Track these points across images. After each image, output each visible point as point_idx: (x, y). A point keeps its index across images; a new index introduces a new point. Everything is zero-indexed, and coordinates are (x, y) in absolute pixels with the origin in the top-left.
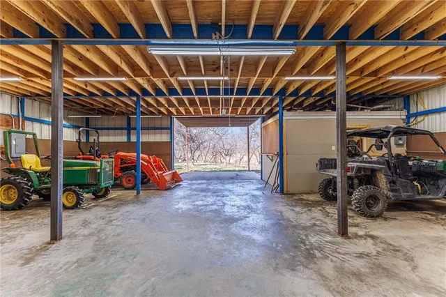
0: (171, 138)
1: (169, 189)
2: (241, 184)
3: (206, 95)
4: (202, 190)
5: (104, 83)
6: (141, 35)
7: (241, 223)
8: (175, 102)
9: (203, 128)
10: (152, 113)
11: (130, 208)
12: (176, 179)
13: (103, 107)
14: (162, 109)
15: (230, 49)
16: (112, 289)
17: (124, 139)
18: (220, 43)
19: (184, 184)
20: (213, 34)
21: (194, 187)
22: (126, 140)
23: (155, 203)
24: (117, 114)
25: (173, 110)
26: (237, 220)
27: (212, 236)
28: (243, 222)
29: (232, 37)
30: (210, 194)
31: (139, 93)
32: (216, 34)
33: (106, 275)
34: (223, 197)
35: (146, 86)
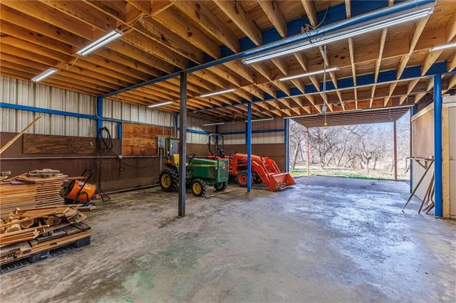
0: (285, 140)
1: (279, 190)
2: (372, 196)
3: (335, 89)
4: (315, 197)
5: (221, 96)
6: (234, 51)
7: (347, 241)
8: (286, 104)
9: (336, 127)
10: (267, 117)
11: (237, 203)
12: (289, 182)
13: (225, 115)
14: (275, 112)
15: (327, 37)
16: (199, 260)
17: (243, 142)
18: (312, 34)
19: (297, 187)
20: (302, 28)
21: (306, 192)
22: (245, 143)
23: (261, 202)
24: (236, 120)
25: (287, 112)
26: (343, 235)
27: (302, 245)
28: (350, 240)
29: (327, 23)
30: (322, 201)
31: (249, 100)
32: (305, 27)
33: (200, 249)
34: (337, 207)
35: (253, 92)
